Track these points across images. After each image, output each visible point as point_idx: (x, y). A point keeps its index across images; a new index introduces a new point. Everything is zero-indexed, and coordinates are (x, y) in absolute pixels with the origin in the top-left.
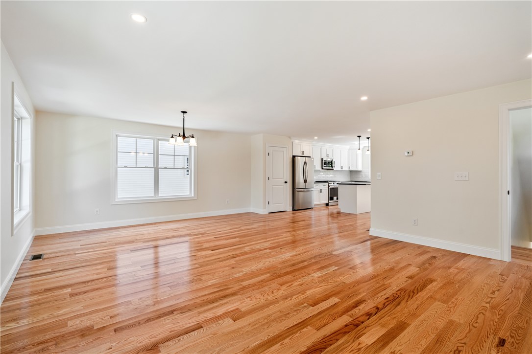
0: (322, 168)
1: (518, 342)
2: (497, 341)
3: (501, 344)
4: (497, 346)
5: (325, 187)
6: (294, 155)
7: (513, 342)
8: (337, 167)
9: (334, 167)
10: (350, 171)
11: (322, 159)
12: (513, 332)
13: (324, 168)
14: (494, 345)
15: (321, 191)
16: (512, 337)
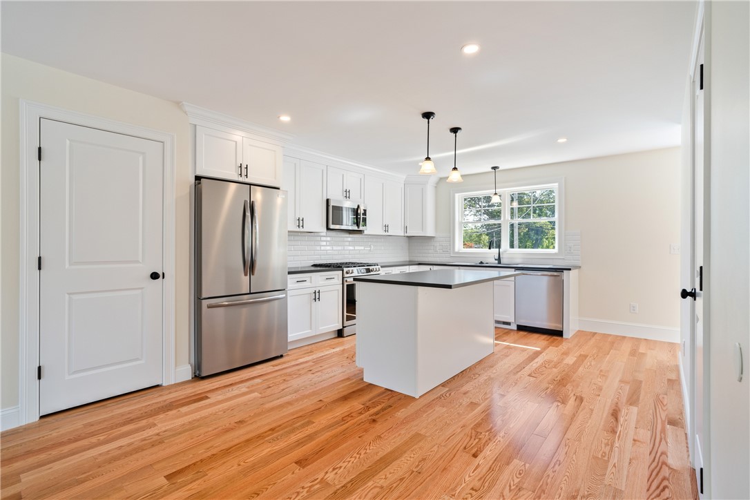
0: (328, 229)
5: (332, 286)
6: (199, 173)
8: (372, 227)
9: (365, 225)
10: (409, 237)
11: (328, 201)
13: (332, 226)
15: (316, 296)
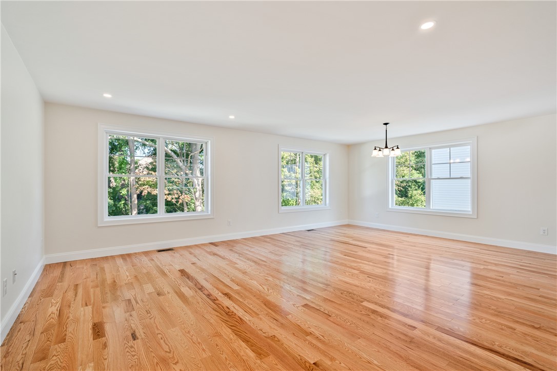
1: (126, 345)
2: (138, 335)
3: (134, 335)
4: (134, 331)
7: (128, 342)
12: (133, 353)
14: (137, 330)
16: (132, 347)
